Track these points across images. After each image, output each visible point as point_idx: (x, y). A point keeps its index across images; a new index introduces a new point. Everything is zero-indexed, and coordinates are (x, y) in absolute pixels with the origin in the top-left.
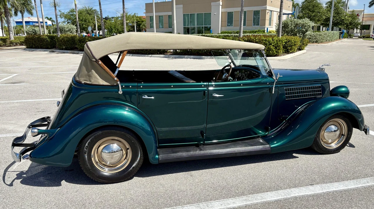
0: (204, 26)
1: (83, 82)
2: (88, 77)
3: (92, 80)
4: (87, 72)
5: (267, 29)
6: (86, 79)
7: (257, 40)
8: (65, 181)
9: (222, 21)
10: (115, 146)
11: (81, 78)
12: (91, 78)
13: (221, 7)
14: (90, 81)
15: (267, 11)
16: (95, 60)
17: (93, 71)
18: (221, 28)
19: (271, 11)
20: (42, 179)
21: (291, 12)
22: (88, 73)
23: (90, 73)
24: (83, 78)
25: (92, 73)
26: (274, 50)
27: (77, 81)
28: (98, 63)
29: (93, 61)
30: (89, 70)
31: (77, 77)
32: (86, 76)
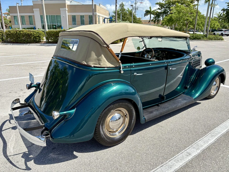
0: (51, 24)
1: (93, 66)
2: (97, 61)
3: (102, 64)
4: (97, 57)
6: (95, 63)
8: (75, 152)
9: (68, 21)
10: (117, 115)
11: (90, 62)
12: (100, 62)
13: (67, 11)
14: (100, 64)
15: (97, 16)
16: (106, 46)
17: (102, 55)
18: (69, 26)
19: (99, 16)
20: (52, 155)
21: (109, 17)
23: (100, 57)
24: (93, 61)
25: (102, 58)
27: (85, 65)
28: (108, 48)
29: (104, 47)
30: (98, 55)
31: (84, 62)
32: (95, 60)
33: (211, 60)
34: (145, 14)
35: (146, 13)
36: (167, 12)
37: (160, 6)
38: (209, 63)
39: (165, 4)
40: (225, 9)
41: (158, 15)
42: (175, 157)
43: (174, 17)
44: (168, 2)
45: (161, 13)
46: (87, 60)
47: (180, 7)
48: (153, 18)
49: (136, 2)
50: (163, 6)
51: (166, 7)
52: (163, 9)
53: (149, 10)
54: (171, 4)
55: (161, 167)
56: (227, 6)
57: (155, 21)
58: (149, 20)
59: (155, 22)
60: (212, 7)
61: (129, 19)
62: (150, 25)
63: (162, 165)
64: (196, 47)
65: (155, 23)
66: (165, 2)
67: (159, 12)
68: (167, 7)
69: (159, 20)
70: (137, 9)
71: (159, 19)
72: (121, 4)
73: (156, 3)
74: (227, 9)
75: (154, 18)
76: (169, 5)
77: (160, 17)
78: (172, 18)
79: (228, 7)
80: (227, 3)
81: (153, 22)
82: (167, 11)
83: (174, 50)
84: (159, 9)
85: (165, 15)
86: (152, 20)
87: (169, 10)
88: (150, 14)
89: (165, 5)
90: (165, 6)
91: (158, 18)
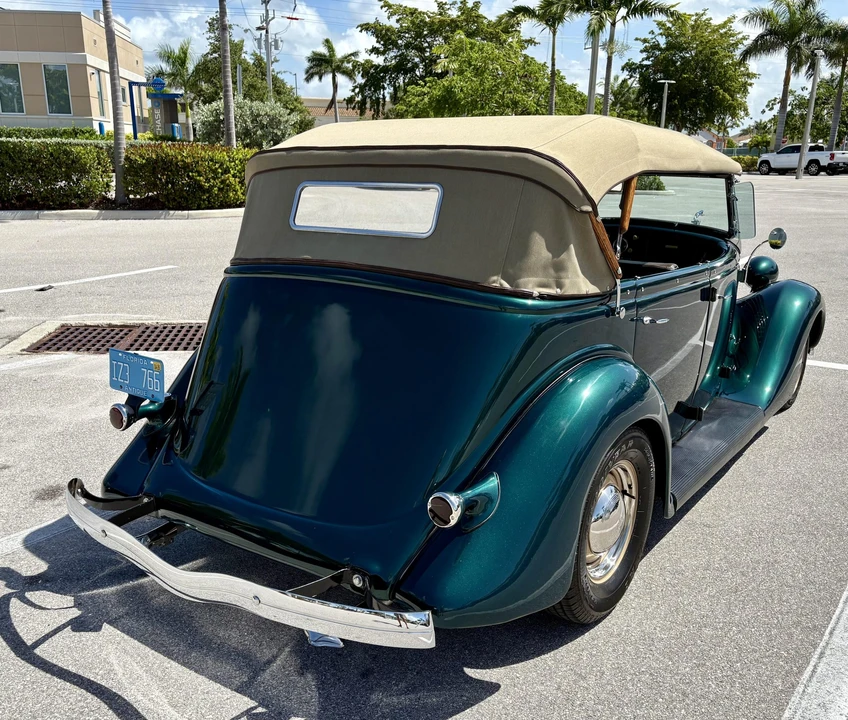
1: (536, 292)
2: (552, 271)
3: (567, 282)
4: (550, 255)
5: (101, 126)
6: (544, 280)
7: (186, 158)
11: (526, 279)
12: (563, 274)
14: (559, 285)
15: (90, 70)
16: (590, 209)
17: (571, 248)
19: (99, 71)
22: (553, 257)
23: (563, 256)
24: (535, 275)
25: (569, 256)
26: (238, 187)
27: (502, 291)
28: (594, 218)
29: (582, 212)
30: (558, 247)
31: (495, 278)
32: (545, 268)
33: (764, 265)
34: (307, 72)
35: (311, 68)
36: (410, 65)
37: (377, 37)
38: (761, 276)
39: (399, 31)
40: (634, 64)
41: (374, 78)
42: (834, 617)
43: (462, 90)
44: (413, 22)
45: (385, 69)
46: (511, 271)
47: (481, 50)
48: (353, 91)
49: (267, 11)
50: (393, 41)
51: (407, 46)
52: (392, 54)
53: (323, 50)
54: (425, 33)
55: (820, 658)
56: (641, 52)
57: (363, 102)
58: (330, 98)
59: (362, 107)
60: (612, 53)
61: (261, 92)
62: (336, 121)
63: (819, 650)
64: (701, 213)
65: (362, 113)
66: (398, 21)
67: (377, 67)
68: (411, 43)
69: (379, 98)
70: (276, 48)
71: (381, 96)
72: (213, 19)
73: (361, 26)
74: (641, 66)
75: (357, 90)
76: (419, 35)
77: (384, 88)
78: (455, 96)
79: (644, 55)
80: (640, 39)
81: (353, 108)
82: (409, 61)
83: (670, 225)
84: (374, 50)
85: (404, 79)
86: (350, 101)
87: (417, 60)
88: (329, 69)
89: (400, 33)
90: (400, 42)
91: (375, 91)
